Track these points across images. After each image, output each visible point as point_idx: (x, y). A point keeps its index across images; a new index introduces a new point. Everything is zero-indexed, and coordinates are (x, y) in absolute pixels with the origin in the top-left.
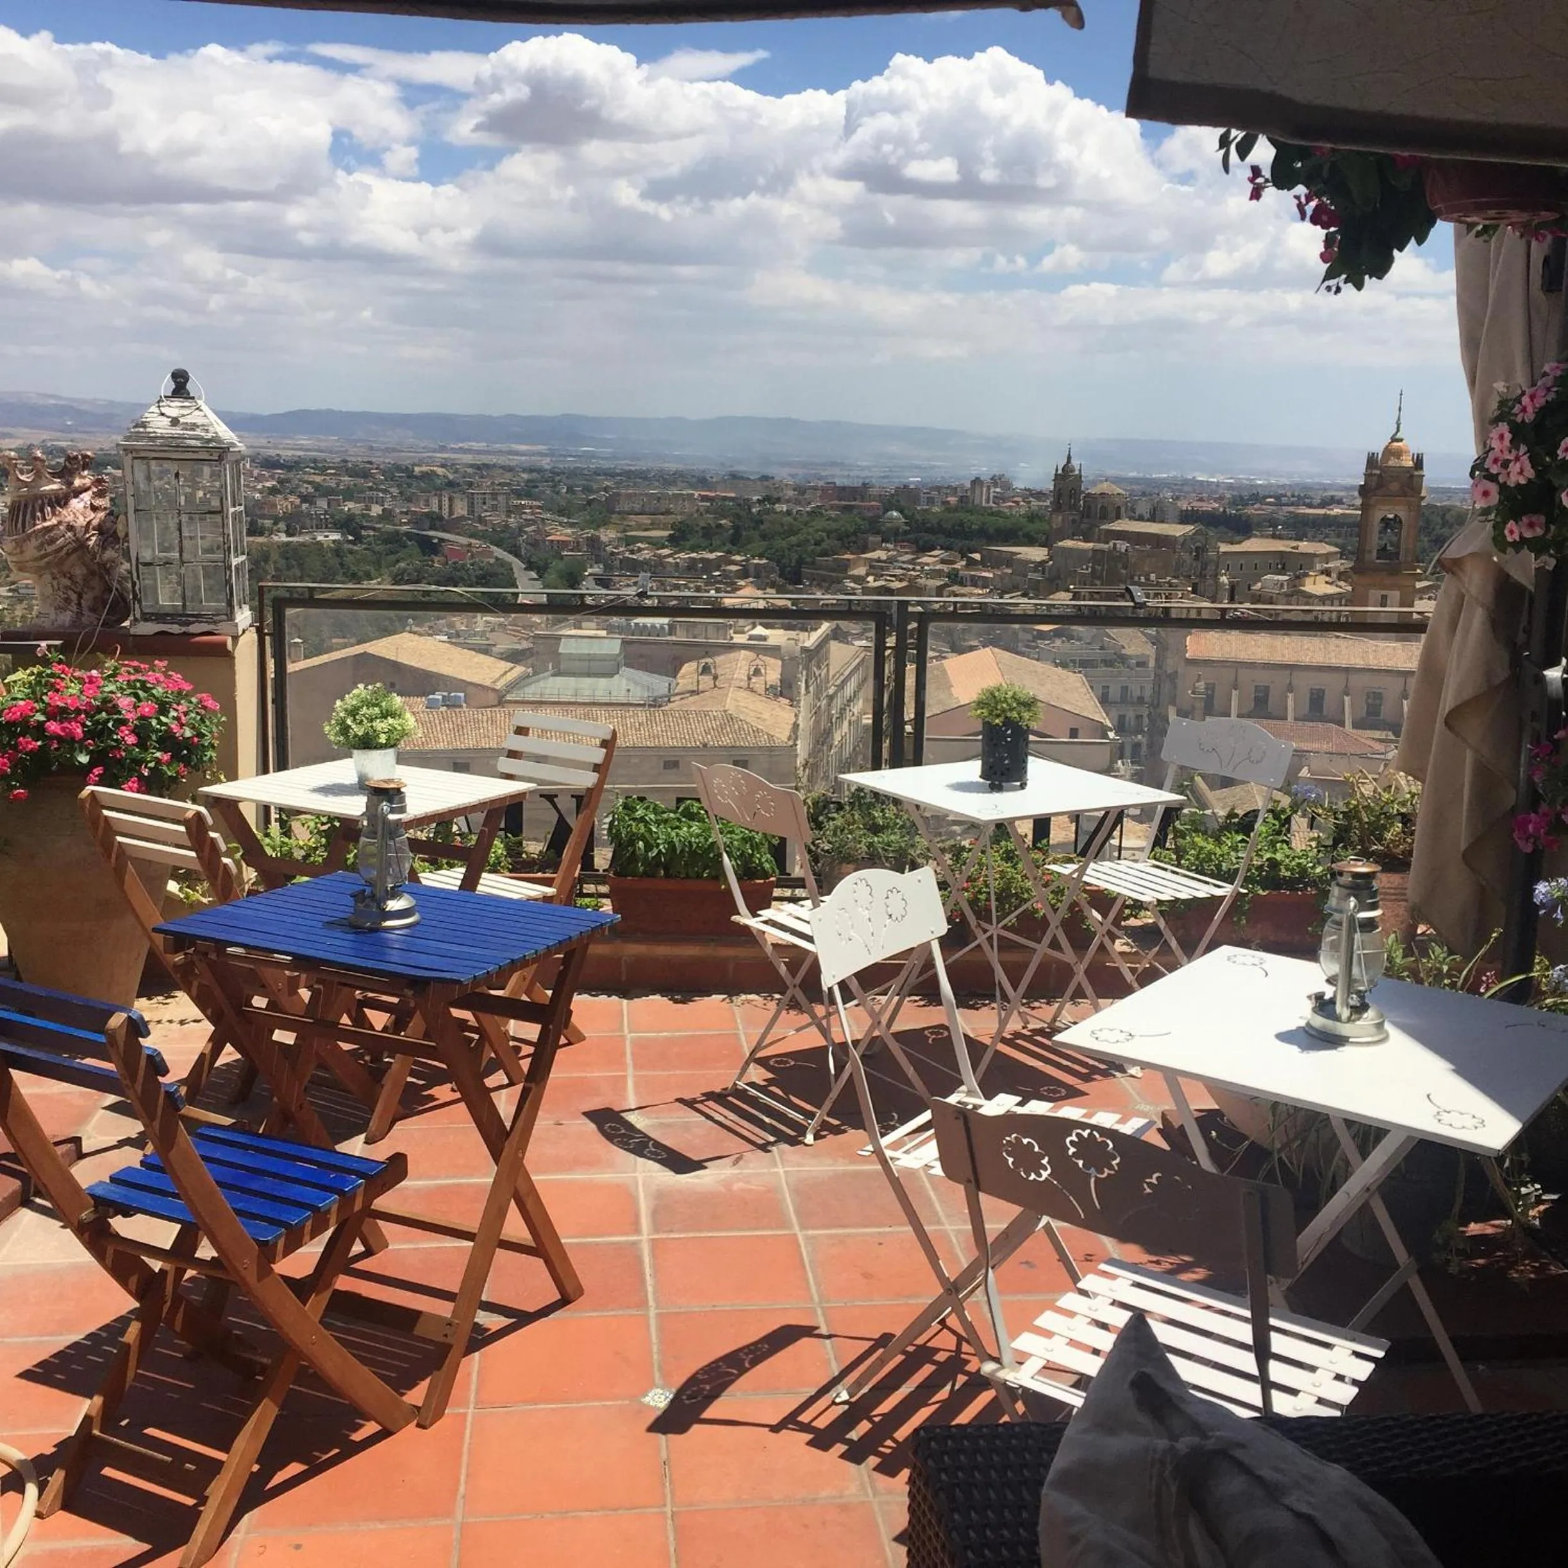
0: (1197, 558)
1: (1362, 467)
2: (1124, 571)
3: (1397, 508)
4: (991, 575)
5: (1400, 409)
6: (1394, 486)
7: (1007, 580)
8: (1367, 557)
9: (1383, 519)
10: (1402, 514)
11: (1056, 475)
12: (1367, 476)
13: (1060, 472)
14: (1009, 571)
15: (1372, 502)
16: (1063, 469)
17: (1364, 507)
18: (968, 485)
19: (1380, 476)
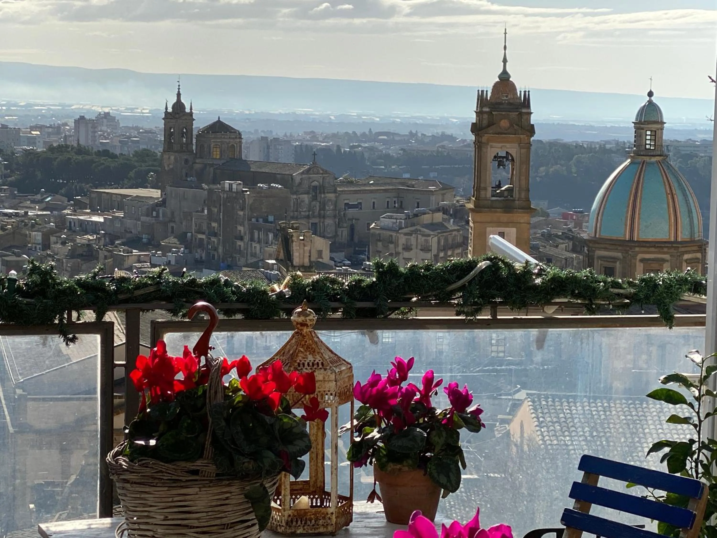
0: (315, 198)
1: (473, 106)
2: (241, 213)
3: (508, 145)
4: (101, 220)
5: (505, 48)
6: (505, 124)
7: (118, 225)
8: (483, 194)
9: (495, 157)
10: (513, 152)
11: (166, 113)
12: (479, 113)
13: (170, 110)
14: (121, 214)
15: (484, 139)
16: (173, 107)
17: (478, 144)
18: (71, 123)
19: (490, 113)
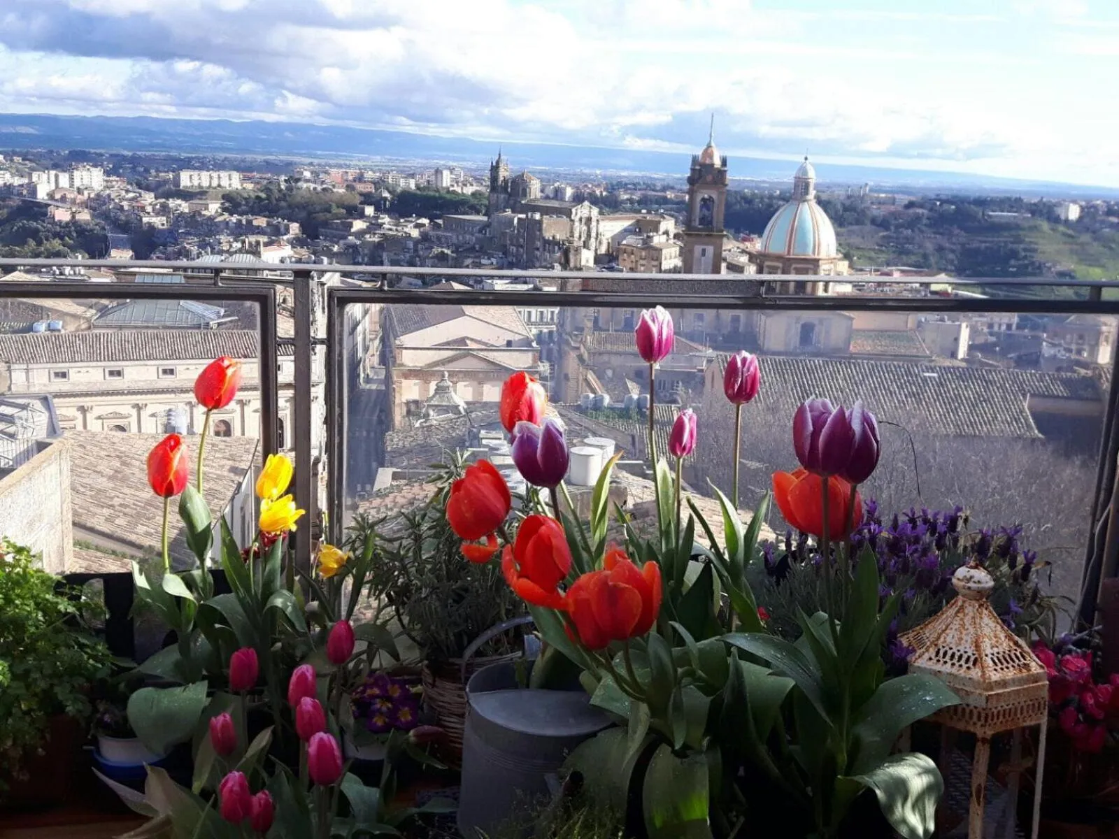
0: (585, 224)
2: (538, 233)
4: (450, 235)
6: (709, 178)
8: (693, 224)
10: (714, 196)
12: (693, 170)
15: (695, 188)
17: (691, 193)
19: (700, 170)
